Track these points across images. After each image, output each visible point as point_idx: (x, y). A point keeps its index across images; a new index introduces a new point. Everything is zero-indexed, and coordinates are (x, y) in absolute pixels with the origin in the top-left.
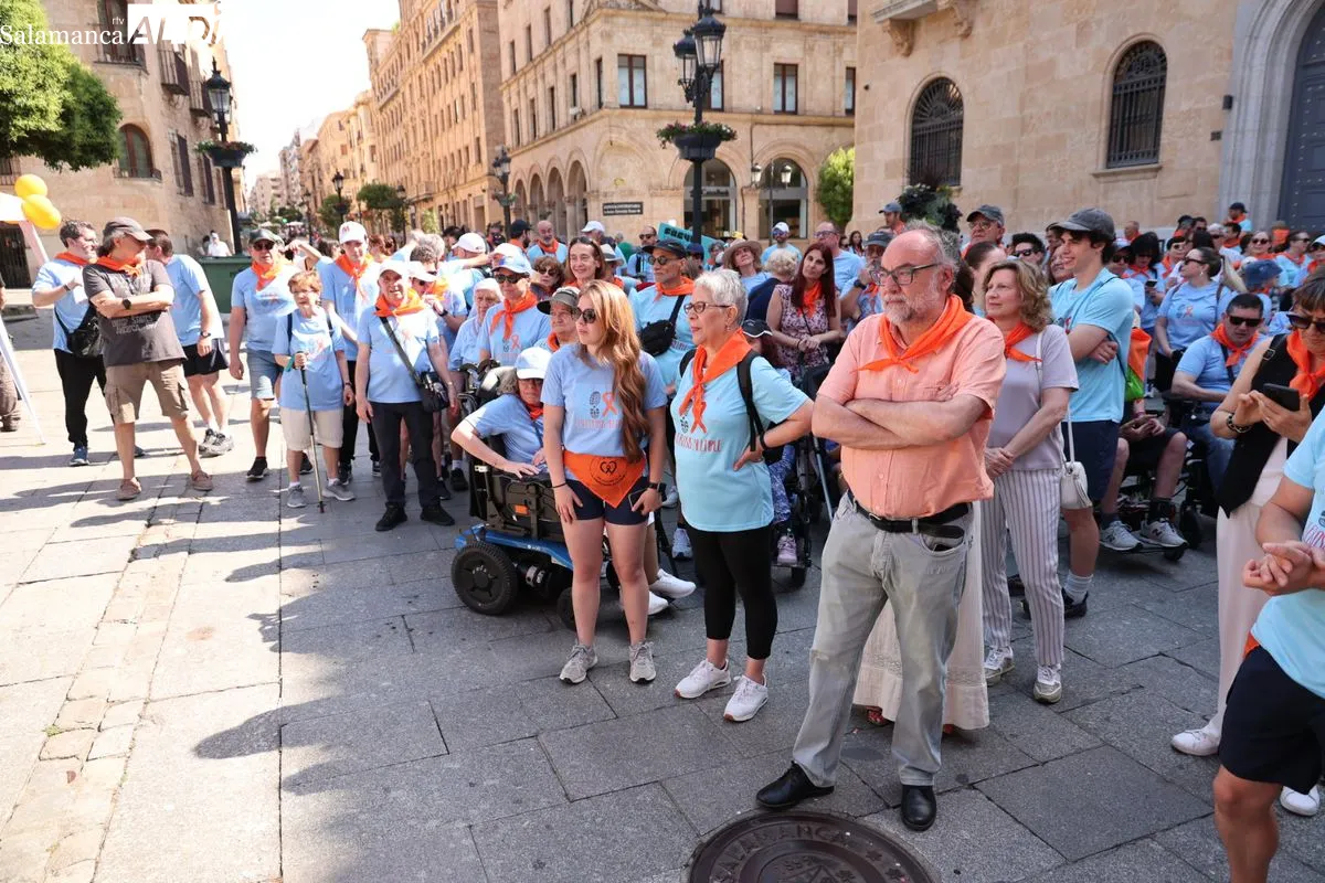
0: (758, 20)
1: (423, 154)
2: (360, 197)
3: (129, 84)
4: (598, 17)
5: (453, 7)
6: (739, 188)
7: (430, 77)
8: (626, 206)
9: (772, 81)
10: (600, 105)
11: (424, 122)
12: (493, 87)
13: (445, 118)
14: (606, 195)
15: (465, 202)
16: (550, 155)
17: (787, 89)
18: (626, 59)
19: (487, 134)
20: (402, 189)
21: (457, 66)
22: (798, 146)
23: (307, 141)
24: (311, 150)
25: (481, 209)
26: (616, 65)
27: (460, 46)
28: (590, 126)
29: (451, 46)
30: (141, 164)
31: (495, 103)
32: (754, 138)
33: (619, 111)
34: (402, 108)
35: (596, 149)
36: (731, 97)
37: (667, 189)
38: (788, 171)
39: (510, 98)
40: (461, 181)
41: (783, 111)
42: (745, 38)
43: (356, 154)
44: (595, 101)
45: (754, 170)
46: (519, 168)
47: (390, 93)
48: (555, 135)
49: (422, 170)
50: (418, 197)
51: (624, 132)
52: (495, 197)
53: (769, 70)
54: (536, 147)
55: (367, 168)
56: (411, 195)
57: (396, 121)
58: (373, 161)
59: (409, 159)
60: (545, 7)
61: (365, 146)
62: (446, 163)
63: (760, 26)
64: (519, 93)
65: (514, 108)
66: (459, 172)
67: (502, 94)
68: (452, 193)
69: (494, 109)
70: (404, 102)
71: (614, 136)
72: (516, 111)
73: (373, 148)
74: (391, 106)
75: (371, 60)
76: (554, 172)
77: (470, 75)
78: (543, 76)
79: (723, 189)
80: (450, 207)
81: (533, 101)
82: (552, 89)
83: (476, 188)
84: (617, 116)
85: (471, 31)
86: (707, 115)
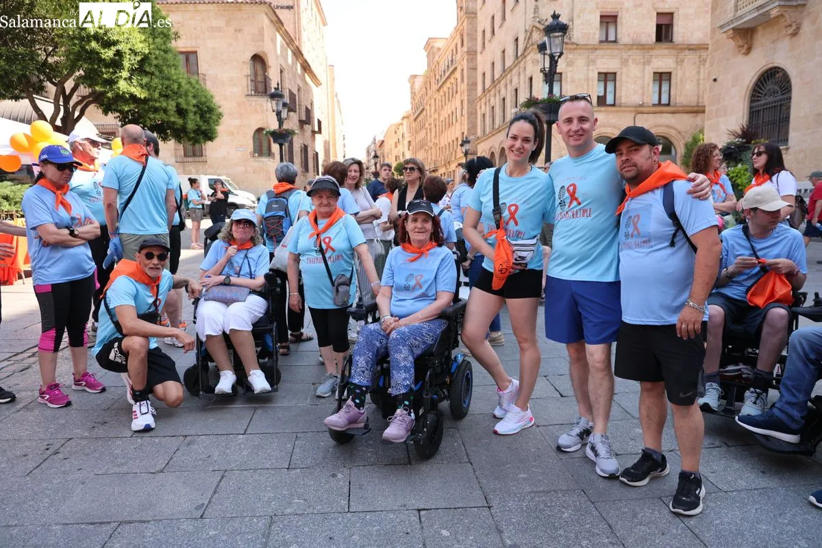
0: (642, 45)
1: (434, 144)
3: (261, 106)
4: (532, 50)
5: (454, 57)
7: (440, 99)
9: (652, 84)
11: (435, 125)
12: (472, 102)
13: (447, 121)
17: (663, 90)
19: (468, 130)
21: (455, 91)
22: (667, 126)
23: (379, 141)
24: (380, 146)
26: (542, 80)
27: (457, 79)
29: (452, 80)
30: (265, 149)
31: (474, 111)
34: (425, 119)
36: (621, 97)
39: (481, 107)
40: (453, 159)
41: (659, 104)
42: (631, 57)
43: (401, 146)
46: (483, 148)
47: (420, 110)
49: (433, 154)
53: (649, 77)
54: (493, 135)
55: (406, 153)
57: (422, 127)
58: (409, 149)
59: (427, 148)
60: (502, 50)
61: (406, 142)
62: (446, 148)
63: (644, 49)
64: (486, 104)
65: (482, 113)
66: (452, 154)
67: (476, 106)
69: (472, 114)
70: (426, 115)
72: (484, 114)
73: (409, 142)
74: (420, 118)
75: (412, 93)
77: (461, 96)
78: (499, 91)
80: (447, 174)
81: (493, 107)
82: (504, 99)
85: (463, 70)
86: (603, 109)
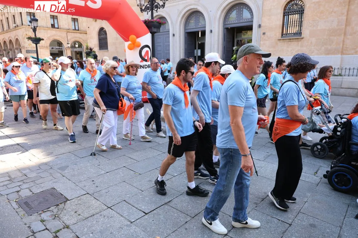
6: (65, 47)
8: (33, 51)
9: (71, 22)
10: (22, 24)
14: (26, 48)
16: (9, 36)
17: (76, 24)
18: (29, 13)
22: (80, 38)
26: (26, 15)
28: (19, 30)
32: (68, 36)
33: (28, 27)
35: (22, 36)
36: (60, 25)
37: (44, 47)
38: (77, 44)
41: (75, 29)
44: (21, 23)
45: (68, 44)
48: (10, 31)
51: (30, 32)
53: (70, 19)
71: (27, 33)
76: (11, 41)
78: (4, 14)
79: (61, 48)
81: (2, 20)
82: (7, 18)
84: (28, 28)
86: (54, 29)
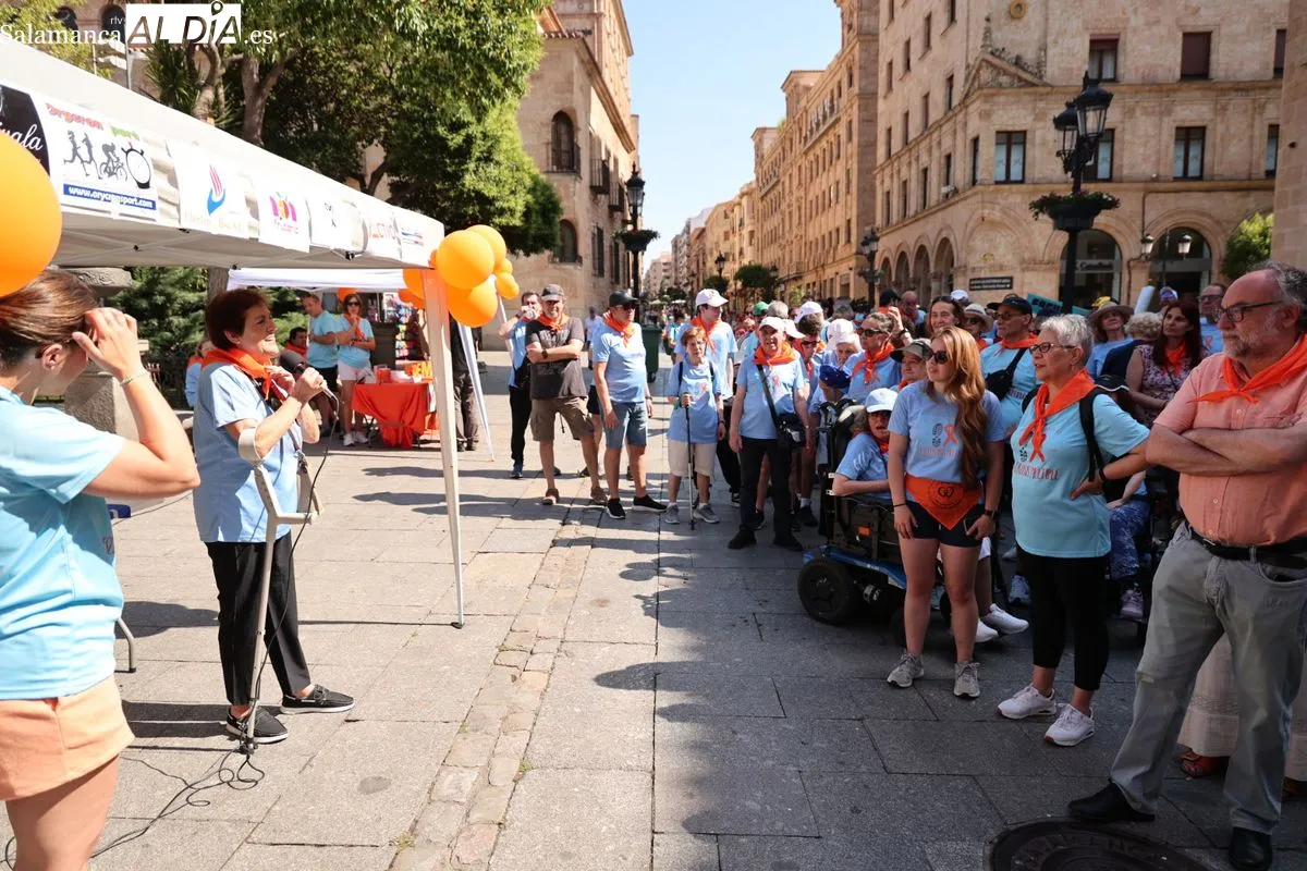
0: (1159, 85)
1: (796, 237)
2: (737, 277)
4: (978, 98)
5: (834, 102)
6: (1125, 260)
7: (808, 166)
8: (995, 281)
9: (1172, 146)
10: (974, 182)
11: (799, 208)
12: (867, 172)
13: (820, 203)
14: (973, 270)
15: (832, 279)
16: (918, 233)
17: (1191, 154)
18: (1005, 136)
19: (858, 216)
20: (775, 269)
21: (835, 155)
22: (1202, 214)
23: (696, 229)
24: (698, 238)
25: (846, 287)
26: (994, 142)
27: (839, 136)
28: (960, 205)
29: (831, 137)
30: (568, 251)
31: (868, 186)
32: (1146, 208)
33: (991, 188)
34: (781, 196)
35: (967, 225)
36: (1121, 166)
37: (1041, 263)
38: (1188, 241)
39: (883, 181)
40: (830, 261)
41: (1184, 177)
42: (1140, 104)
43: (737, 239)
44: (968, 178)
45: (1145, 241)
46: (886, 247)
47: (771, 184)
48: (925, 214)
49: (794, 252)
50: (789, 275)
51: (998, 207)
52: (861, 274)
53: (1169, 135)
54: (906, 226)
55: (745, 251)
56: (782, 274)
57: (775, 208)
58: (751, 244)
59: (784, 242)
60: (924, 94)
61: (745, 232)
62: (817, 244)
63: (1161, 90)
64: (892, 175)
65: (886, 190)
66: (828, 252)
67: (875, 178)
68: (821, 272)
69: (866, 192)
70: (783, 190)
71: (986, 212)
72: (888, 193)
73: (752, 233)
74: (771, 196)
75: (757, 156)
76: (922, 249)
77: (847, 162)
78: (917, 159)
79: (1106, 262)
80: (817, 284)
81: (905, 183)
82: (926, 170)
83: (843, 269)
84: (991, 193)
85: (851, 123)
86: (1092, 186)
